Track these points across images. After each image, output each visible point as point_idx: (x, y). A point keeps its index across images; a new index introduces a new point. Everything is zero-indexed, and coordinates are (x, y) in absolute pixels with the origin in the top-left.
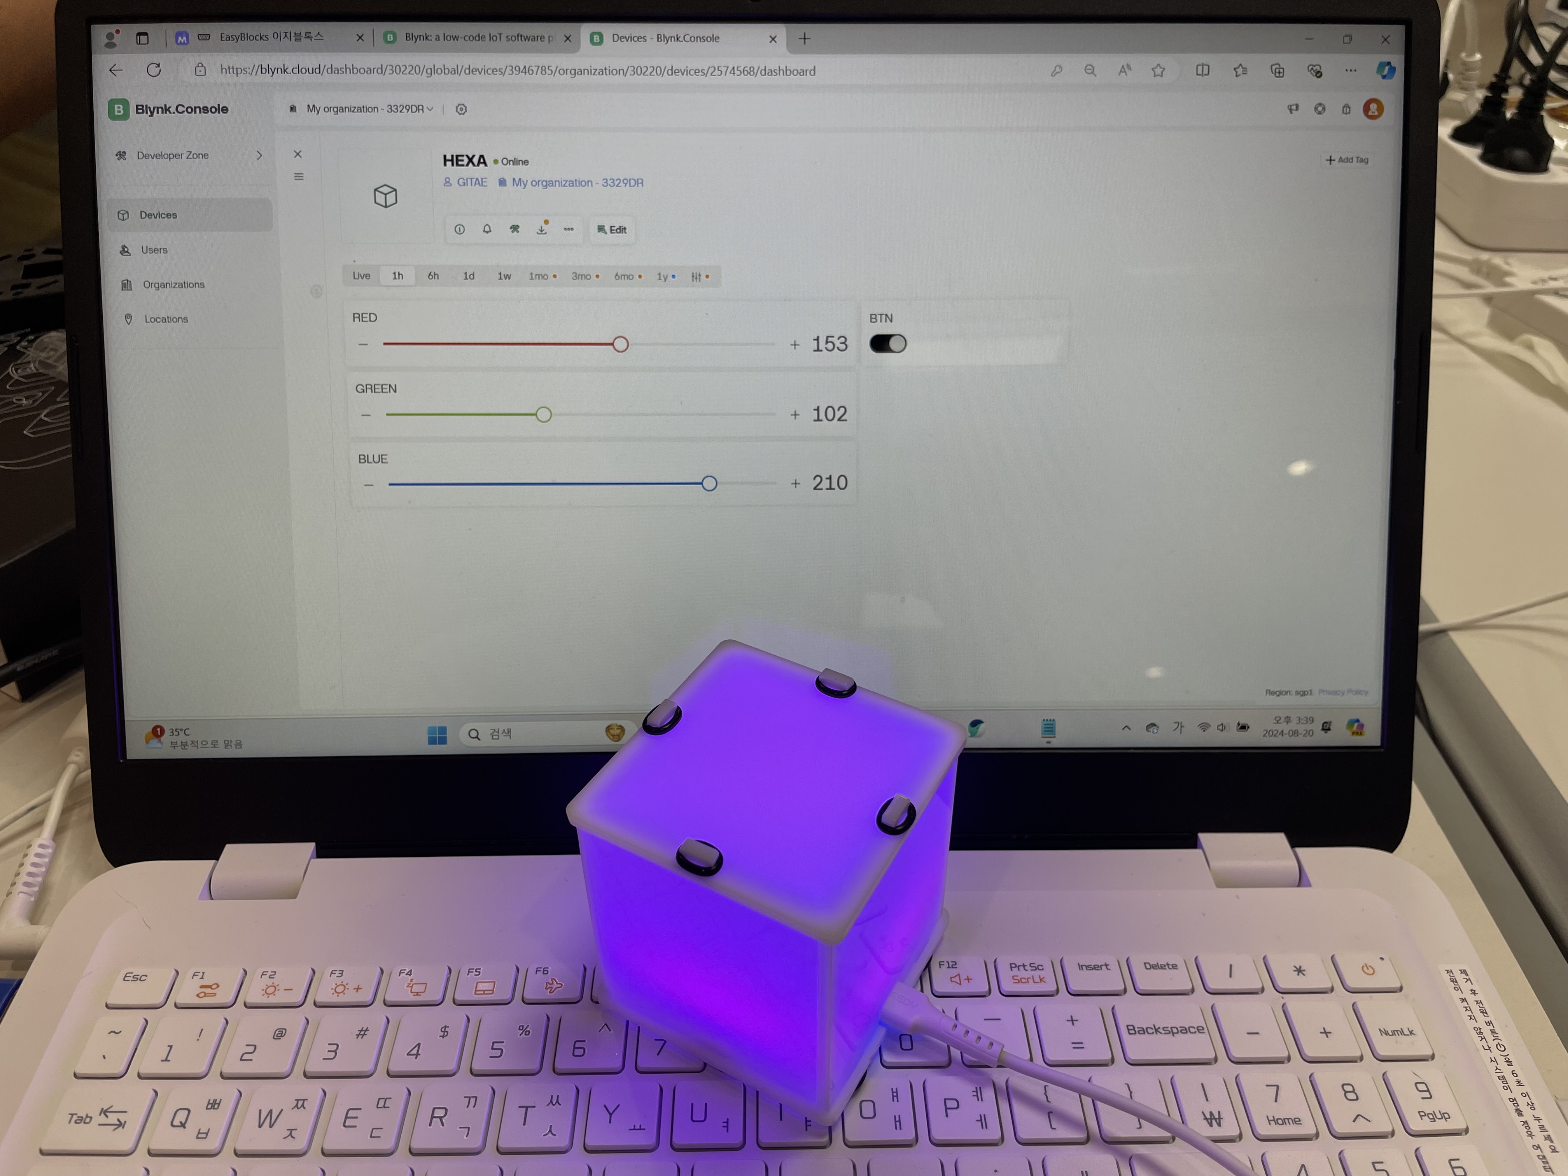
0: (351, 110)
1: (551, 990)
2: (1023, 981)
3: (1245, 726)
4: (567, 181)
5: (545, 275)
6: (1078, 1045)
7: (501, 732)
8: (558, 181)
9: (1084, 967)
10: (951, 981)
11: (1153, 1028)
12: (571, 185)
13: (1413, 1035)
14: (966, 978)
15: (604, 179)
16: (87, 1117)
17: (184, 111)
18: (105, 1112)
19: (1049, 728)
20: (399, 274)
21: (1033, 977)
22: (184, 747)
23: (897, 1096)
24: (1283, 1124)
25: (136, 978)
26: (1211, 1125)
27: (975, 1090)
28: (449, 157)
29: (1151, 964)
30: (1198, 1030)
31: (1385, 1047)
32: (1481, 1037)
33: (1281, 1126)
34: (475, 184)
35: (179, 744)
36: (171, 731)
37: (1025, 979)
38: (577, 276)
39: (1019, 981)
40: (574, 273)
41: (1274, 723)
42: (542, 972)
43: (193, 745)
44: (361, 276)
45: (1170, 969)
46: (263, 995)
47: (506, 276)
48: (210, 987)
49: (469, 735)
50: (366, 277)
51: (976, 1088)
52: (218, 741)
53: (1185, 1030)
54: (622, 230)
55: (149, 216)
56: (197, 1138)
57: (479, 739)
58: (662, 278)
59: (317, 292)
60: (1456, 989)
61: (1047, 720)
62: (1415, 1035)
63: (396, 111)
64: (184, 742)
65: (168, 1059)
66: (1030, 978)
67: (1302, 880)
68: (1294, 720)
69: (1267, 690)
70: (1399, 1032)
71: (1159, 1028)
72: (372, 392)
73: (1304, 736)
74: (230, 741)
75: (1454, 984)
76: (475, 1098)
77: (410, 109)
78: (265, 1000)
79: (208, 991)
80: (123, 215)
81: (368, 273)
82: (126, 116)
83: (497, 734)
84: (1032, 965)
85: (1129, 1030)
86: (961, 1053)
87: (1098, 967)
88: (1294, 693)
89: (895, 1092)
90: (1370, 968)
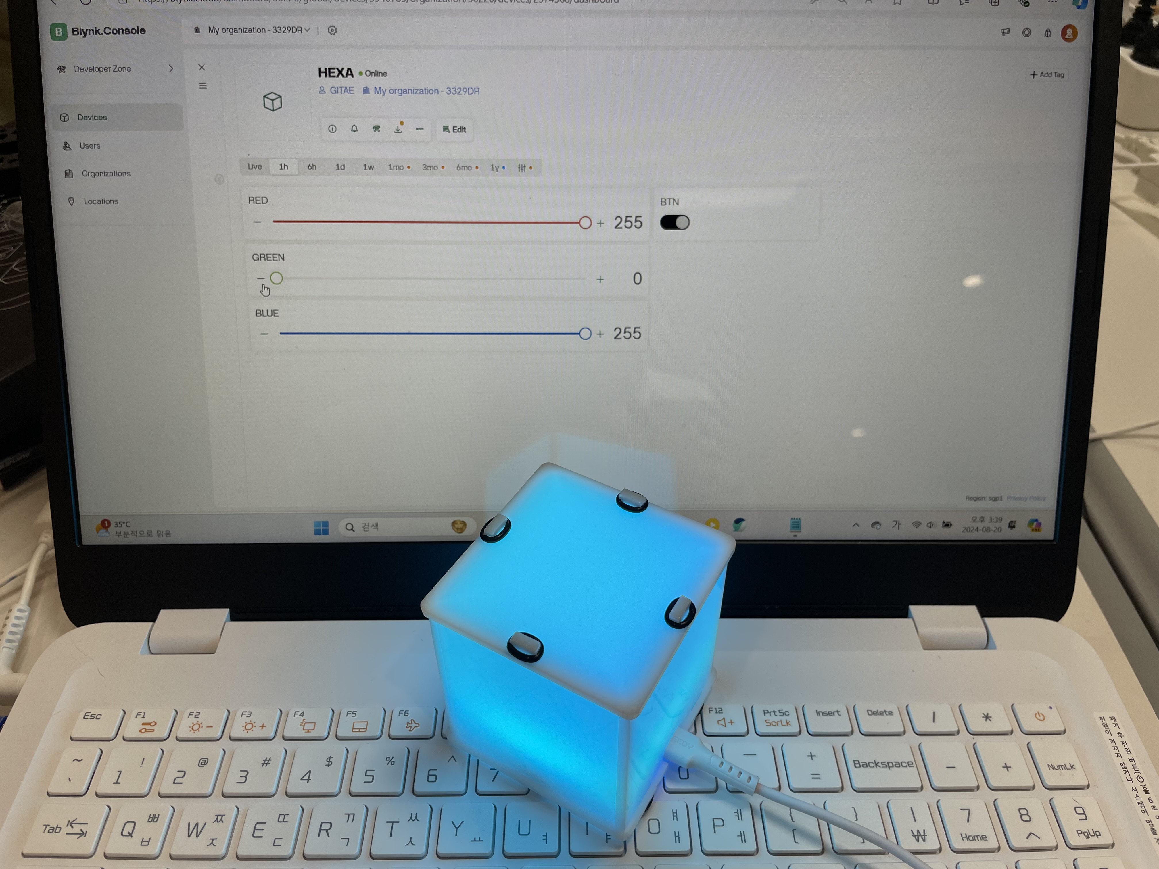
0: (244, 31)
1: (411, 729)
2: (774, 724)
3: (949, 524)
4: (418, 90)
5: (401, 166)
6: (816, 776)
7: (370, 525)
8: (411, 90)
9: (821, 714)
10: (719, 724)
11: (874, 762)
12: (421, 93)
13: (1074, 769)
14: (730, 721)
15: (447, 88)
16: (57, 827)
17: (110, 33)
18: (71, 824)
19: (796, 525)
20: (285, 166)
21: (781, 721)
22: (126, 535)
23: (676, 816)
24: (973, 840)
25: (93, 717)
26: (918, 841)
27: (736, 811)
28: (323, 70)
29: (873, 711)
30: (909, 764)
31: (1052, 778)
32: (1125, 771)
33: (971, 841)
34: (344, 92)
35: (122, 533)
36: (116, 523)
37: (775, 722)
38: (427, 167)
39: (770, 724)
40: (424, 165)
41: (972, 522)
42: (404, 713)
43: (133, 534)
44: (255, 167)
45: (887, 715)
46: (190, 731)
47: (370, 166)
48: (149, 724)
49: (346, 528)
50: (258, 167)
51: (738, 810)
52: (153, 532)
53: (899, 765)
54: (463, 129)
55: (85, 118)
56: (141, 845)
57: (354, 531)
58: (495, 169)
59: (219, 180)
60: (1107, 732)
61: (794, 519)
62: (1075, 769)
63: (280, 31)
64: (126, 532)
65: (118, 782)
66: (779, 722)
67: (988, 644)
68: (987, 519)
69: (967, 497)
70: (1063, 767)
71: (878, 763)
72: (265, 260)
73: (994, 531)
74: (161, 532)
75: (1106, 728)
76: (353, 815)
77: (291, 30)
78: (191, 735)
79: (148, 727)
80: (64, 117)
81: (259, 164)
82: (64, 37)
83: (368, 527)
84: (780, 711)
85: (855, 764)
86: (726, 784)
87: (832, 713)
88: (987, 499)
89: (675, 813)
90: (1041, 715)
